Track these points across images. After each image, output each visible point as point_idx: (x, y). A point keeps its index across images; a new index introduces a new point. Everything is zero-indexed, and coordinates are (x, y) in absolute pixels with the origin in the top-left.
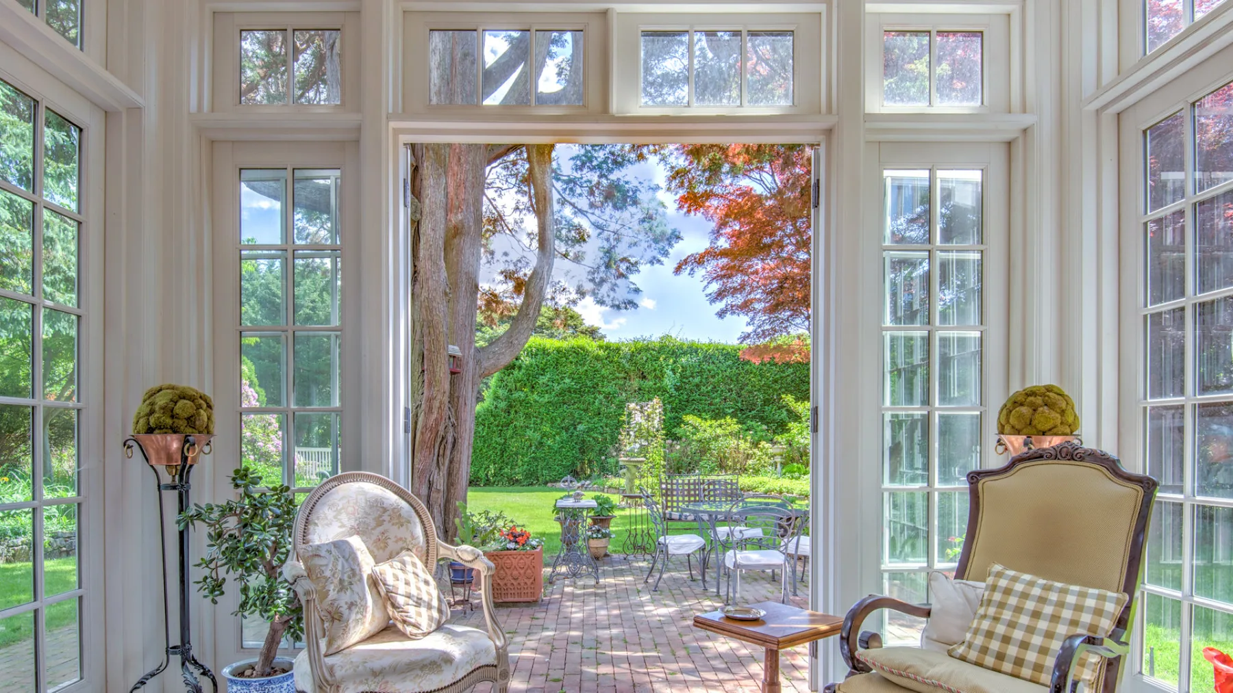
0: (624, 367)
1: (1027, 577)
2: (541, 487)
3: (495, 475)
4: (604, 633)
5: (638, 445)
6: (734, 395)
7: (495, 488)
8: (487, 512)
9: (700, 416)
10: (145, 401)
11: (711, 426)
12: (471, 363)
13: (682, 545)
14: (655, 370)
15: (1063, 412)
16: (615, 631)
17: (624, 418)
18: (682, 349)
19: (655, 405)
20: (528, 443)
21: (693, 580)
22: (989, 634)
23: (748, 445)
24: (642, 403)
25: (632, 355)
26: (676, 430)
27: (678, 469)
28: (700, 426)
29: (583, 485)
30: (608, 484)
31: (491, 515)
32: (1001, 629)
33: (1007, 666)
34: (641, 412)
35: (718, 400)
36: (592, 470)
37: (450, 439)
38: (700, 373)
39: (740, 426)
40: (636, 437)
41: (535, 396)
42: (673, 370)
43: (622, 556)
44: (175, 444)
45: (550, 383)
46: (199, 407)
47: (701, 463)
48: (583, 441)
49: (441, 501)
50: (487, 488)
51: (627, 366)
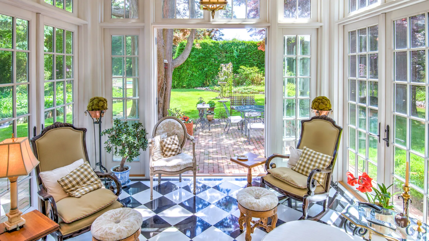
0: (220, 49)
1: (311, 150)
2: (192, 89)
3: (177, 85)
4: (211, 150)
5: (224, 78)
6: (257, 59)
7: (177, 89)
8: (176, 109)
9: (246, 66)
10: (90, 102)
11: (249, 70)
12: (171, 65)
13: (235, 120)
14: (230, 50)
15: (326, 105)
16: (214, 149)
17: (220, 69)
18: (240, 43)
19: (230, 65)
20: (188, 74)
21: (239, 130)
22: (301, 165)
23: (261, 75)
24: (226, 64)
25: (223, 45)
26: (238, 70)
27: (238, 83)
28: (245, 70)
29: (206, 89)
30: (215, 89)
31: (177, 110)
32: (303, 164)
33: (304, 173)
34: (225, 67)
35: (252, 60)
36: (209, 83)
37: (165, 88)
38: (246, 51)
39: (259, 69)
40: (223, 75)
41: (190, 59)
42: (236, 50)
43: (218, 120)
44: (98, 114)
45: (195, 55)
46: (104, 103)
47: (246, 82)
48: (206, 74)
49: (162, 107)
50: (174, 89)
51: (221, 49)
